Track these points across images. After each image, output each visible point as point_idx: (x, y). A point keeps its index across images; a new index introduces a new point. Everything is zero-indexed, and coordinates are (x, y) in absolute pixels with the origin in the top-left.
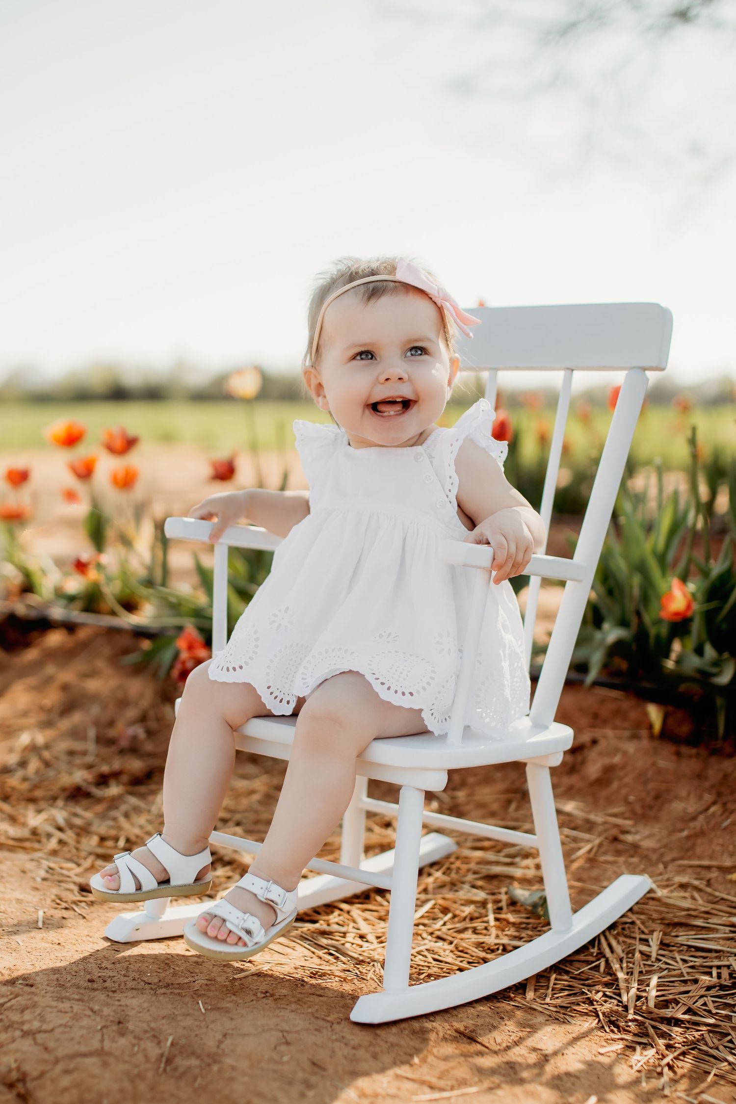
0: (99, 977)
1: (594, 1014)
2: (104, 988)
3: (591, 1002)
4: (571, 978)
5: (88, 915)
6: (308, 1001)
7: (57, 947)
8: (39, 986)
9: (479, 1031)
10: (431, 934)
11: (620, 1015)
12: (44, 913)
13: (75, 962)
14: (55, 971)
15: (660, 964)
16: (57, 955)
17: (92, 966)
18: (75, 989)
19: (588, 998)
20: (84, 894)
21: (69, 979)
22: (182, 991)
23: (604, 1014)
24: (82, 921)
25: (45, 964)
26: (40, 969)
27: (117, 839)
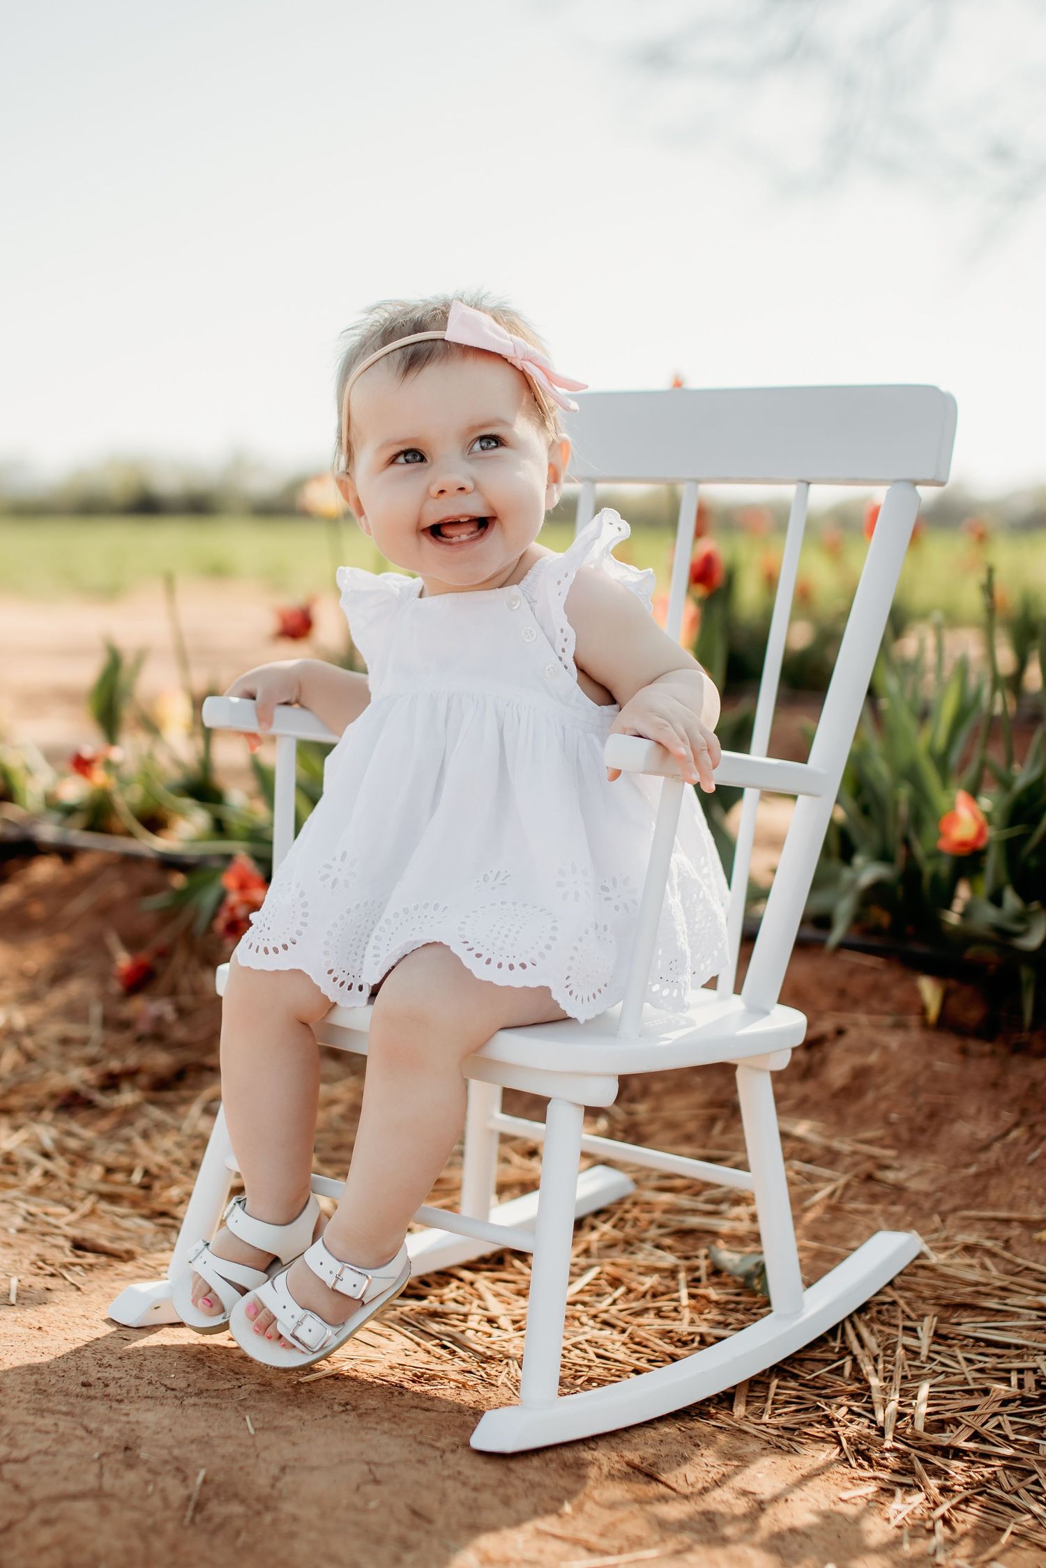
0: (99, 1379)
1: (833, 1440)
2: (106, 1396)
3: (829, 1422)
4: (801, 1385)
5: (84, 1284)
6: (409, 1418)
7: (36, 1333)
8: (9, 1391)
9: (661, 1465)
10: (595, 1317)
11: (873, 1442)
12: (19, 1281)
13: (63, 1356)
14: (33, 1369)
15: (933, 1365)
16: (37, 1344)
17: (88, 1363)
18: (62, 1397)
19: (826, 1416)
20: (80, 1253)
21: (53, 1381)
22: (221, 1401)
23: (848, 1439)
24: (75, 1294)
25: (17, 1358)
26: (11, 1366)
27: (130, 1171)
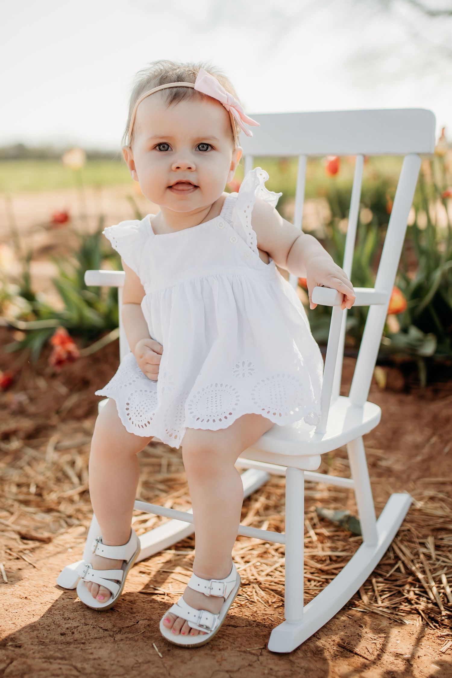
0: (67, 629)
1: (415, 612)
2: (75, 640)
3: (409, 601)
4: (385, 580)
5: (35, 563)
7: (25, 601)
8: (26, 646)
9: (352, 643)
11: (435, 612)
12: (4, 565)
13: (44, 615)
14: (33, 627)
15: (439, 563)
16: (29, 609)
17: (58, 618)
18: (54, 646)
19: (407, 598)
20: (25, 541)
21: (46, 635)
22: (133, 635)
23: (423, 611)
24: (34, 570)
25: (22, 621)
26: (21, 627)
27: (28, 486)
